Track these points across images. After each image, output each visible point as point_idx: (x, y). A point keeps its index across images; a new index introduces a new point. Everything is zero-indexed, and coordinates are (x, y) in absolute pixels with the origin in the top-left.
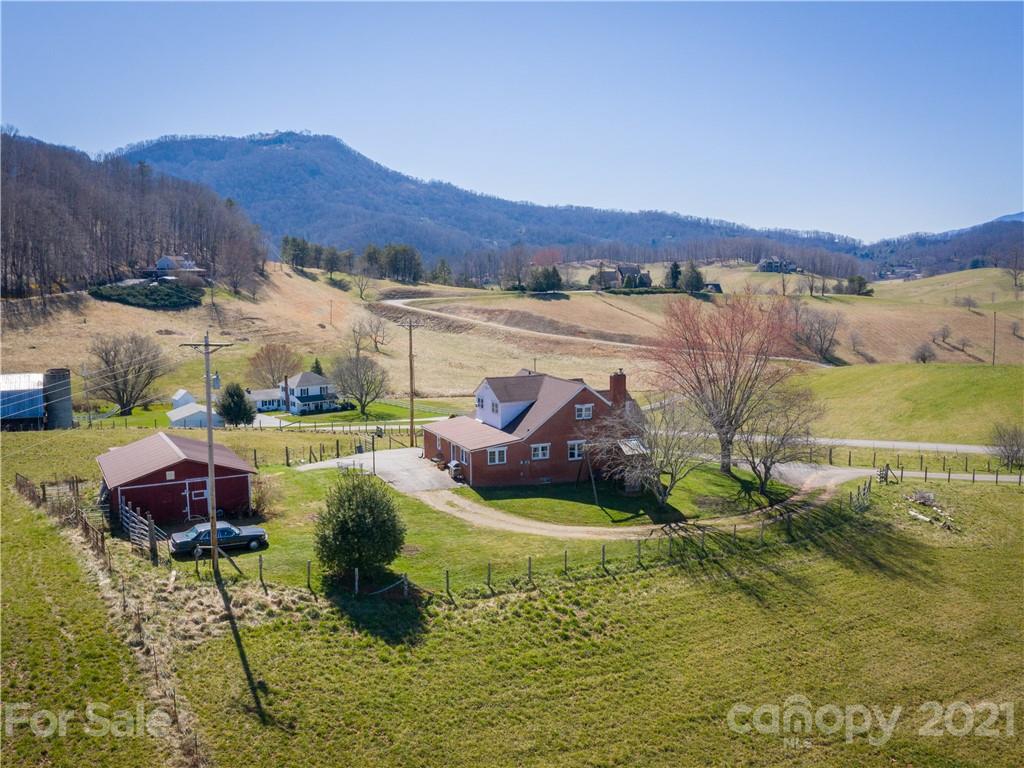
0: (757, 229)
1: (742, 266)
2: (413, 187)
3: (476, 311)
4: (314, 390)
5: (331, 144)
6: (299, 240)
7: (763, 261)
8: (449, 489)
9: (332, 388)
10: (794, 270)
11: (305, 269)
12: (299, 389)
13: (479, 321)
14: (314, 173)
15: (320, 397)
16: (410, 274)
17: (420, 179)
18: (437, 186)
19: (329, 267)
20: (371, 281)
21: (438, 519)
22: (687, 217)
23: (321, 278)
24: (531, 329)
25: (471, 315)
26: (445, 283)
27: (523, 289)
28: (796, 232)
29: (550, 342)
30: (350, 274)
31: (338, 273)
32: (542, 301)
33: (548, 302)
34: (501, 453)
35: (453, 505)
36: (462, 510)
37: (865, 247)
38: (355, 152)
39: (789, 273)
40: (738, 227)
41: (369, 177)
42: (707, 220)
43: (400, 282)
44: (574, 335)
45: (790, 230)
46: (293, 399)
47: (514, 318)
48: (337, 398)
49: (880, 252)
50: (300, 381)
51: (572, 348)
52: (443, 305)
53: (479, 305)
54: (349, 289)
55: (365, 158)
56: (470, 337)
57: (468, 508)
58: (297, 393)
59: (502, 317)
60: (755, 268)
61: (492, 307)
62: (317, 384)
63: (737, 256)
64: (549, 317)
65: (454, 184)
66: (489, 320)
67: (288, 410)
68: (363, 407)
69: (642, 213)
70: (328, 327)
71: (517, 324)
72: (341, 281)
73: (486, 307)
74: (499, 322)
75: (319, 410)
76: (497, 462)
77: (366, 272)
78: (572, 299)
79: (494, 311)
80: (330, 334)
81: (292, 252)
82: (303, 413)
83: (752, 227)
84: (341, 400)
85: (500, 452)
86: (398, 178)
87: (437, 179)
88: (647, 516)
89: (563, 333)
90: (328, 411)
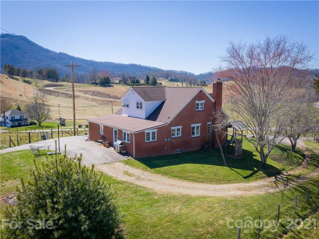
0: (165, 70)
1: (163, 80)
2: (53, 54)
3: (80, 91)
4: (17, 117)
5: (23, 38)
6: (11, 65)
7: (169, 78)
8: (120, 162)
9: (25, 116)
10: (179, 81)
11: (13, 76)
12: (10, 117)
13: (82, 94)
14: (17, 48)
15: (20, 120)
16: (55, 79)
17: (55, 51)
18: (61, 54)
19: (23, 76)
20: (40, 81)
21: (125, 189)
22: (143, 66)
23: (20, 79)
24: (101, 97)
25: (78, 93)
26: (68, 82)
27: (97, 84)
28: (176, 71)
29: (108, 101)
30: (32, 78)
31: (27, 78)
32: (104, 88)
33: (106, 88)
34: (154, 133)
35: (130, 175)
36: (139, 178)
37: (196, 76)
38: (32, 41)
39: (177, 82)
40: (159, 69)
41: (37, 50)
42: (150, 67)
43: (51, 81)
44: (116, 99)
45: (174, 70)
46: (7, 121)
47: (94, 93)
48: (28, 120)
49: (200, 77)
50: (11, 113)
51: (116, 103)
52: (68, 89)
53: (81, 89)
54: (31, 83)
55: (36, 44)
56: (78, 100)
57: (142, 176)
58: (10, 118)
59: (90, 93)
60: (167, 80)
61: (86, 90)
62: (19, 114)
63: (162, 77)
64: (107, 93)
65: (67, 53)
66: (85, 94)
67: (5, 126)
68: (40, 123)
69: (129, 64)
70: (23, 96)
71: (96, 95)
72: (28, 81)
73: (84, 90)
74: (89, 95)
75: (20, 125)
76: (151, 140)
77: (38, 78)
78: (114, 87)
79: (87, 91)
80: (24, 98)
81: (8, 70)
82: (12, 127)
83: (163, 69)
84: (30, 121)
85: (152, 133)
86: (47, 51)
87: (61, 52)
88: (260, 172)
89: (112, 98)
90: (24, 125)
